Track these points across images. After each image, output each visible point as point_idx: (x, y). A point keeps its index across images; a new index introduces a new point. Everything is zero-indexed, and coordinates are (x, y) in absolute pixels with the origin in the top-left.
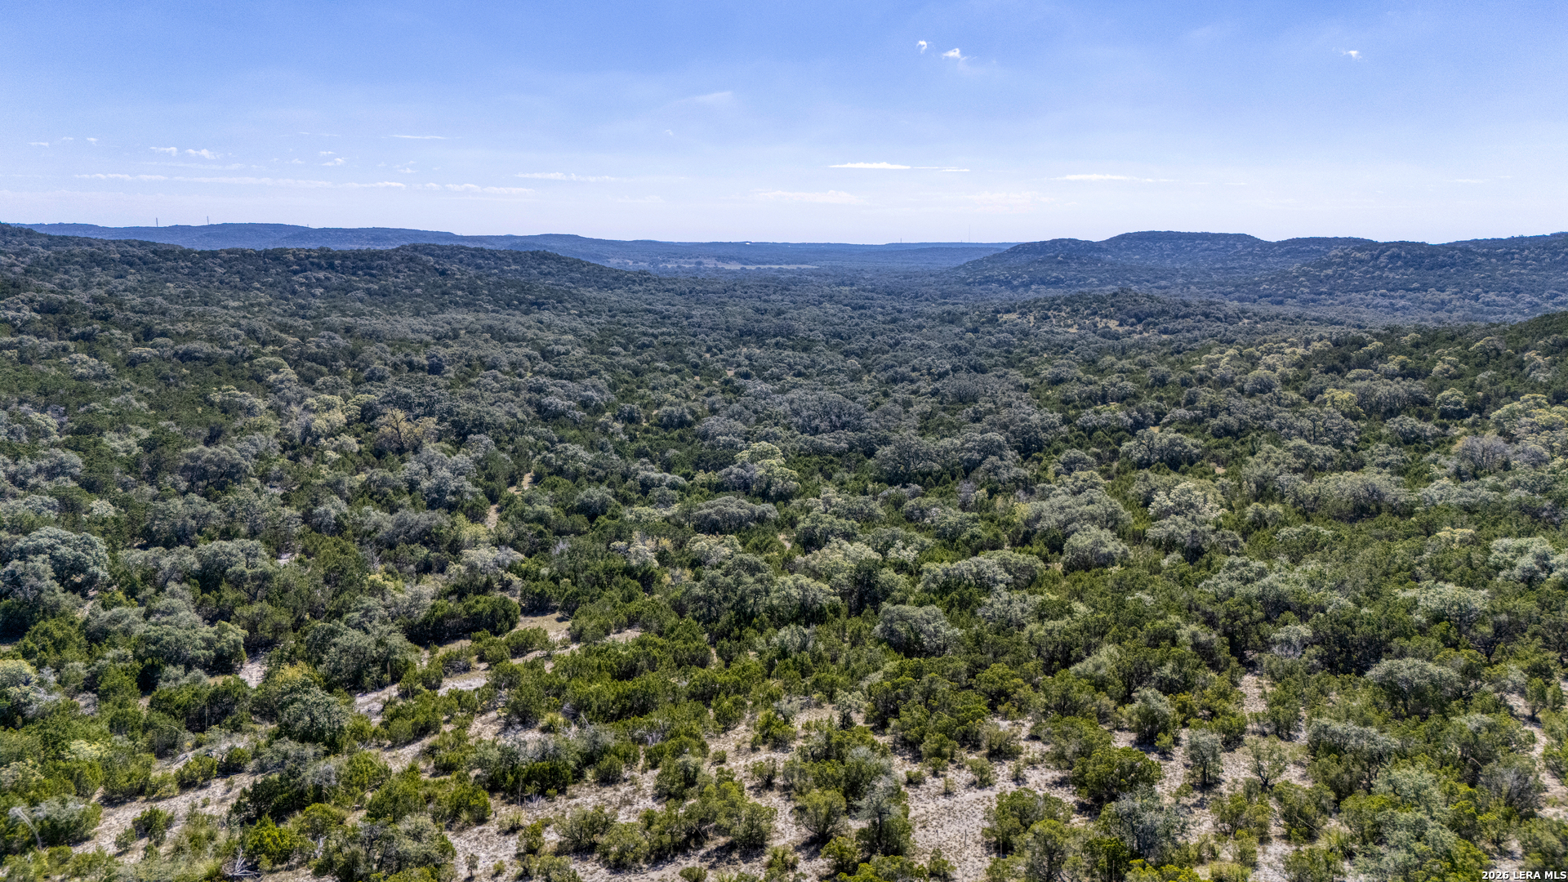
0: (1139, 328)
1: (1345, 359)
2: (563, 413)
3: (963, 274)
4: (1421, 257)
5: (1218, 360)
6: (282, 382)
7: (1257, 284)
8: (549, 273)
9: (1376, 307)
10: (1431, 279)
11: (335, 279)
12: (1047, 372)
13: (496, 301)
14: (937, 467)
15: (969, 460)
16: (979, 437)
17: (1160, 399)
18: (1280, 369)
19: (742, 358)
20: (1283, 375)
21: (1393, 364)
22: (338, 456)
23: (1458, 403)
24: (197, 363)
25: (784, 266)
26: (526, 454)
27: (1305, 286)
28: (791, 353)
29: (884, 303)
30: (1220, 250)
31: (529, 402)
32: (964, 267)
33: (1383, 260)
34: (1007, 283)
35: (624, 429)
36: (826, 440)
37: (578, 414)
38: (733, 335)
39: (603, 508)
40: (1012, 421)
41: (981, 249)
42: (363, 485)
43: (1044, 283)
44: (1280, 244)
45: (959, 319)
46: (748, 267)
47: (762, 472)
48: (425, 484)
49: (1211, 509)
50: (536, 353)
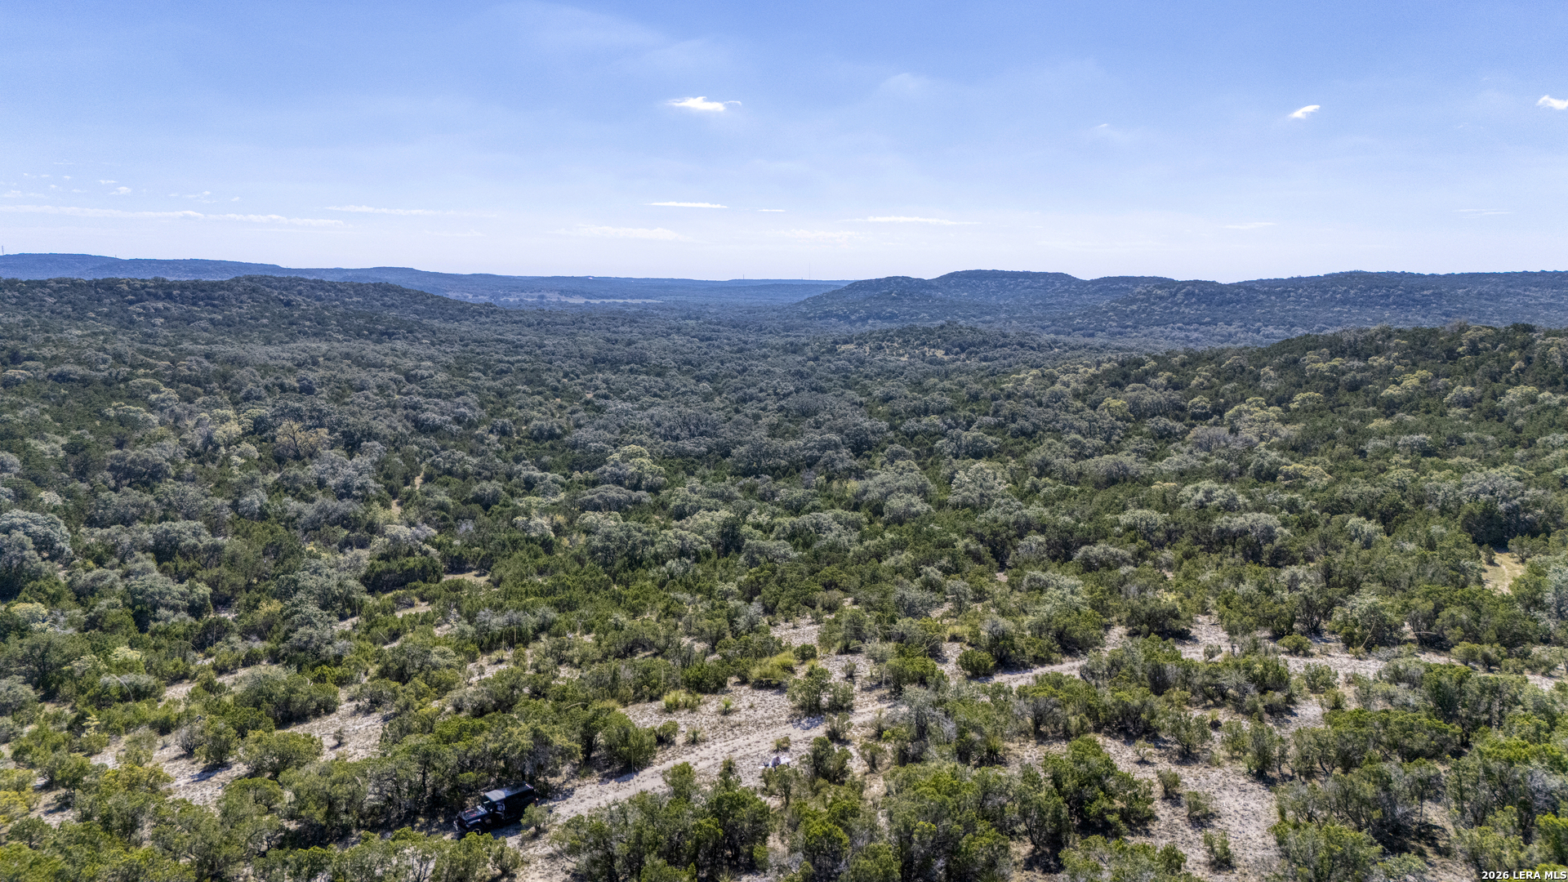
0: (963, 356)
1: (1126, 376)
2: (439, 427)
3: (804, 309)
4: (1213, 294)
5: (1023, 379)
6: (163, 401)
7: (1070, 318)
8: (393, 305)
9: (1173, 339)
10: (1220, 314)
11: (175, 310)
12: (878, 392)
13: (346, 332)
14: (784, 463)
15: (811, 457)
16: (818, 438)
17: (973, 411)
18: (1073, 385)
19: (599, 382)
20: (1075, 390)
21: (1162, 379)
22: (243, 461)
23: (1204, 408)
24: (74, 385)
25: (629, 301)
26: (414, 460)
27: (1113, 320)
28: (646, 377)
29: (730, 335)
30: (1040, 288)
31: (407, 417)
32: (804, 303)
33: (1180, 296)
34: (845, 318)
35: (499, 441)
36: (688, 445)
37: (455, 428)
38: (587, 362)
39: (495, 499)
40: (846, 427)
41: (821, 286)
42: (276, 483)
43: (880, 318)
44: (1094, 282)
45: (801, 350)
46: (592, 301)
47: (633, 469)
48: (332, 482)
49: (1000, 484)
50: (401, 377)
